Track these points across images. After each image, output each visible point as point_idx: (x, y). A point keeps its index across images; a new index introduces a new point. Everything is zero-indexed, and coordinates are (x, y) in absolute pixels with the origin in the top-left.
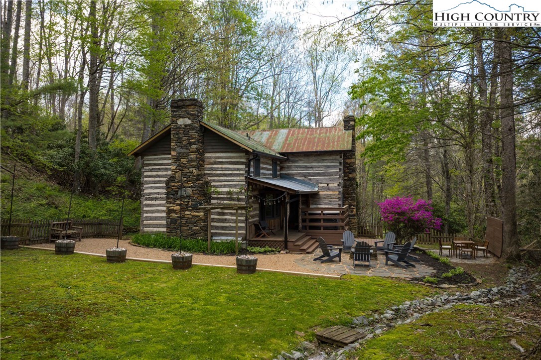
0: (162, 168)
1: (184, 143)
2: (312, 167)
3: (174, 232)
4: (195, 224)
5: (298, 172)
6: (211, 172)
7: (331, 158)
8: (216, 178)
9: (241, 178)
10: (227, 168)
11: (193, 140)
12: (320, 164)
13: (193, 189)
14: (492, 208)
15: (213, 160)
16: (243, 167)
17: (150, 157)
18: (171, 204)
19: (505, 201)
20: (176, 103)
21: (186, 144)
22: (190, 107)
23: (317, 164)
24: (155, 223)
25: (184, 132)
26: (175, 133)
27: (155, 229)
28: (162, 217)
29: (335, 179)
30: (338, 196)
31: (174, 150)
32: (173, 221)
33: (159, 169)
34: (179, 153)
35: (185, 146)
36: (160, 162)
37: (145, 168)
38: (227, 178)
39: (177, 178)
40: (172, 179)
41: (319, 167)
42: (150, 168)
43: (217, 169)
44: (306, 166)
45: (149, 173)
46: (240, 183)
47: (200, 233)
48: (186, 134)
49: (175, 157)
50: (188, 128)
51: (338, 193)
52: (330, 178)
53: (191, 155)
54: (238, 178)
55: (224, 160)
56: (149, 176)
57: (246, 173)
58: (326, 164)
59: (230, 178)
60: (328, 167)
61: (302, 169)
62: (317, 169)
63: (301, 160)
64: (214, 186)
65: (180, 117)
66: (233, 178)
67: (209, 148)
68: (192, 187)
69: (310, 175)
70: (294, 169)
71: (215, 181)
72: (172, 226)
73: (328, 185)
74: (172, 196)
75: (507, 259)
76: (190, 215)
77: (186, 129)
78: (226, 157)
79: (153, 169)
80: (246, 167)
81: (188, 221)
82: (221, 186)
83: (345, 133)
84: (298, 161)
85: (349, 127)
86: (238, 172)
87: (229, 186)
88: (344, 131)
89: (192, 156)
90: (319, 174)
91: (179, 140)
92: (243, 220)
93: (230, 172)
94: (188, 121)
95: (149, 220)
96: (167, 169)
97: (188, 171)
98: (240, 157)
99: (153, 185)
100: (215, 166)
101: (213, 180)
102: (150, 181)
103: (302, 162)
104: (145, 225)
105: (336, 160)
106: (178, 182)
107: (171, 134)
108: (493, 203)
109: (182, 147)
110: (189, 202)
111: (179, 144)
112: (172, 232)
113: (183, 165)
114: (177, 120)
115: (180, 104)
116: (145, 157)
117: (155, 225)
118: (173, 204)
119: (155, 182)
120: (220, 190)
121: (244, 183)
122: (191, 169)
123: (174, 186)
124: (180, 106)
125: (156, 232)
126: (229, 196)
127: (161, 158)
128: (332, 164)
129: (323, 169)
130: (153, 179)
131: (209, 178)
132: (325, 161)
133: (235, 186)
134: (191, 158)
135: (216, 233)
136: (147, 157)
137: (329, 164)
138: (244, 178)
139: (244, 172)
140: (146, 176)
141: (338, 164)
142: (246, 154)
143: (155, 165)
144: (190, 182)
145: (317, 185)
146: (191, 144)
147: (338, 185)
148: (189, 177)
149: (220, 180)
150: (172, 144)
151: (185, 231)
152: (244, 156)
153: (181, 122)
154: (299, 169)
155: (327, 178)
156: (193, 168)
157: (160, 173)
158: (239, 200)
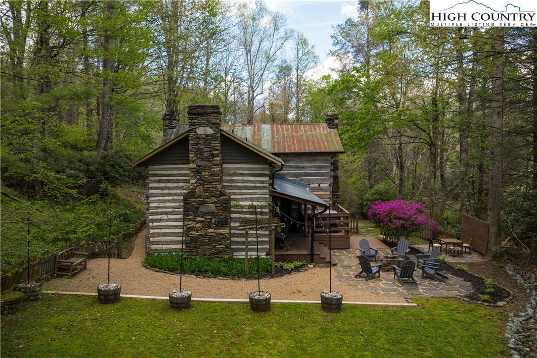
0: (172, 180)
1: (206, 155)
2: (303, 167)
3: (195, 252)
4: (219, 242)
5: (290, 172)
6: (231, 184)
7: (323, 158)
8: (236, 191)
9: (264, 191)
10: (248, 181)
11: (216, 152)
12: (312, 164)
13: (217, 205)
14: (468, 207)
15: (233, 171)
16: (267, 179)
17: (157, 167)
18: (190, 221)
19: (493, 206)
20: (195, 109)
21: (207, 156)
22: (211, 115)
23: (308, 165)
24: (164, 240)
25: (205, 142)
26: (194, 144)
27: (165, 247)
28: (172, 233)
29: (326, 179)
30: (329, 196)
31: (193, 162)
32: (194, 240)
33: (168, 180)
34: (200, 166)
35: (206, 157)
36: (169, 172)
37: (150, 178)
38: (249, 191)
39: (198, 193)
40: (192, 194)
41: (311, 167)
42: (157, 178)
43: (237, 181)
44: (298, 166)
45: (156, 185)
46: (263, 196)
47: (226, 251)
48: (208, 145)
49: (195, 170)
50: (210, 139)
51: (329, 193)
52: (321, 179)
53: (213, 168)
54: (262, 191)
55: (245, 172)
56: (156, 188)
57: (270, 185)
58: (317, 164)
59: (252, 191)
60: (320, 167)
61: (293, 169)
62: (308, 169)
63: (292, 160)
64: (235, 199)
65: (200, 125)
66: (255, 191)
67: (228, 158)
68: (214, 203)
69: (301, 175)
70: (285, 169)
71: (234, 194)
72: (193, 244)
73: (319, 185)
74: (191, 213)
75: (493, 257)
76: (214, 232)
77: (207, 140)
78: (247, 168)
79: (160, 180)
80: (270, 179)
81: (211, 240)
82: (242, 200)
83: (330, 131)
84: (289, 161)
85: (333, 125)
86: (261, 185)
87: (252, 199)
88: (329, 130)
89: (215, 169)
90: (310, 175)
91: (199, 152)
92: (266, 235)
93: (252, 185)
94: (210, 131)
95: (157, 237)
96: (177, 180)
97: (210, 186)
98: (263, 168)
99: (161, 198)
100: (235, 178)
101: (233, 193)
102: (157, 193)
103: (295, 162)
104: (152, 242)
105: (327, 160)
106: (199, 198)
107: (189, 144)
108: (468, 203)
109: (202, 159)
110: (212, 219)
111: (199, 156)
112: (192, 252)
113: (204, 179)
114: (196, 128)
115: (199, 110)
116: (150, 167)
117: (165, 241)
118: (193, 221)
119: (163, 195)
120: (242, 203)
121: (268, 196)
122: (214, 183)
123: (194, 201)
124: (200, 114)
125: (166, 249)
126: (252, 210)
127: (170, 168)
128: (324, 164)
129: (314, 169)
130: (160, 191)
131: (229, 191)
132: (317, 162)
133: (258, 200)
134: (214, 171)
135: (237, 248)
136: (152, 167)
137: (320, 165)
138: (268, 191)
139: (267, 185)
140: (152, 188)
141: (330, 165)
142: (269, 166)
143: (162, 175)
144: (213, 198)
145: (308, 186)
146: (213, 156)
147: (330, 186)
148: (212, 192)
149: (241, 192)
150: (191, 155)
151: (207, 250)
152: (268, 168)
153: (201, 131)
154: (290, 169)
155: (319, 179)
156: (217, 182)
157: (169, 185)
158: (262, 213)
